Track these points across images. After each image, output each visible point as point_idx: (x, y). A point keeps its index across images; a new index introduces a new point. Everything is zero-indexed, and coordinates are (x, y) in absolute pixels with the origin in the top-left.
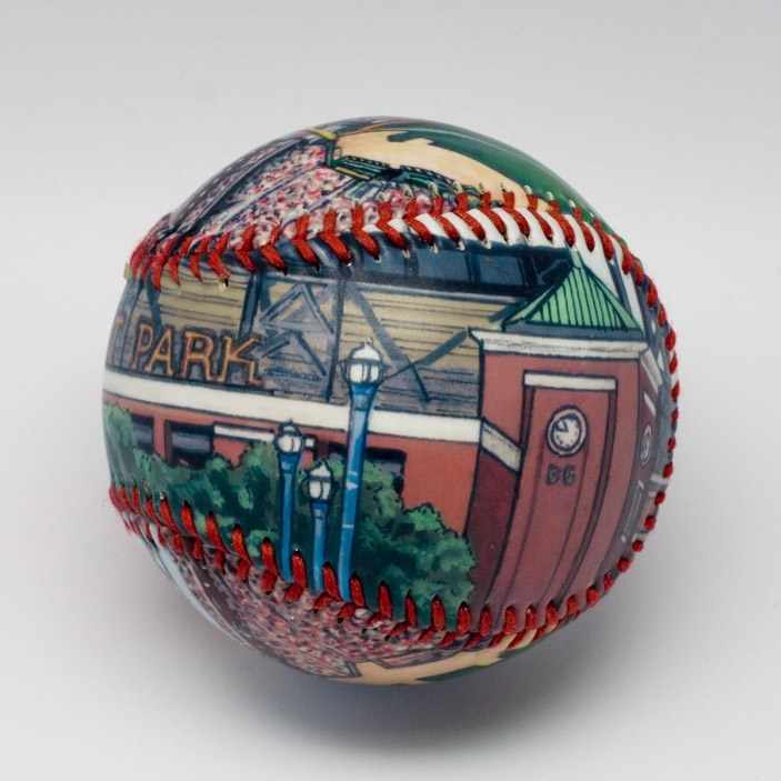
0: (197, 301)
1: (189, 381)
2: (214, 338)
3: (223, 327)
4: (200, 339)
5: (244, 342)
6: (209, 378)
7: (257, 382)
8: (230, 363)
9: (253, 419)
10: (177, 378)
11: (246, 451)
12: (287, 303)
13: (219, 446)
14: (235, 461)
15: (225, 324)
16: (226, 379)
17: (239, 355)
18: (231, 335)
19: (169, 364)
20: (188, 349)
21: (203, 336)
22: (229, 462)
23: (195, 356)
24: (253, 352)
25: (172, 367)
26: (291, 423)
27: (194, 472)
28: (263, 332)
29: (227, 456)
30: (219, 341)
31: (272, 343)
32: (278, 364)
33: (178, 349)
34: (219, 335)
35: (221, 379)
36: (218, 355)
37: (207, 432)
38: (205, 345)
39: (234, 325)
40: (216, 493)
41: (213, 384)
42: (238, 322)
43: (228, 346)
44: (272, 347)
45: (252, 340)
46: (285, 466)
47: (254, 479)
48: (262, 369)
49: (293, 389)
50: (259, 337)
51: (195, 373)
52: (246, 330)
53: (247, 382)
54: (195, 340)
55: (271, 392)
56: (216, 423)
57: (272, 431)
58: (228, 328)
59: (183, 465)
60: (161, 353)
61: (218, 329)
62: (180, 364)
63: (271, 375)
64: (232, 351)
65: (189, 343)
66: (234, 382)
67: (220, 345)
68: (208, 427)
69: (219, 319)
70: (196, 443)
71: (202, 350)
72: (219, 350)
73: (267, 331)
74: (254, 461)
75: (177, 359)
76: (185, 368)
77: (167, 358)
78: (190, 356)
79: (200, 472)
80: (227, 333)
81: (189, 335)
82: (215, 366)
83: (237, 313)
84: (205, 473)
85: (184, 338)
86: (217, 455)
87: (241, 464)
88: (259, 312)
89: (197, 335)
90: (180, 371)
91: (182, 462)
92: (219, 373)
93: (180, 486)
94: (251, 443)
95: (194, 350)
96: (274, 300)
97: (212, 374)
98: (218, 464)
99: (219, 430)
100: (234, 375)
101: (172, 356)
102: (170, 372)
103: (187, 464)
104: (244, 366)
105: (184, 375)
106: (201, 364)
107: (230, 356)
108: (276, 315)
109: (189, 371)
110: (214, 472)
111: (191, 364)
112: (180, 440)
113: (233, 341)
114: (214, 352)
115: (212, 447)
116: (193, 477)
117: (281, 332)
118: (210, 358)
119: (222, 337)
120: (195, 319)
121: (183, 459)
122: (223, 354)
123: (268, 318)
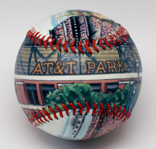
0: (107, 54)
1: (111, 73)
2: (115, 62)
3: (116, 59)
4: (112, 63)
5: (122, 62)
6: (116, 71)
7: (126, 70)
8: (120, 67)
9: (126, 79)
10: (107, 73)
11: (125, 86)
12: (125, 52)
13: (120, 86)
14: (122, 89)
15: (116, 58)
16: (120, 71)
17: (122, 65)
18: (119, 61)
19: (104, 70)
20: (109, 66)
21: (112, 62)
22: (121, 89)
23: (111, 67)
24: (124, 64)
25: (105, 70)
26: (132, 78)
27: (113, 94)
28: (124, 59)
29: (121, 88)
30: (116, 62)
31: (126, 61)
32: (129, 65)
33: (106, 66)
34: (116, 61)
35: (119, 71)
36: (117, 66)
37: (117, 84)
38: (113, 64)
39: (118, 58)
40: (117, 97)
41: (118, 72)
42: (119, 58)
43: (119, 63)
44: (127, 62)
45: (123, 61)
46: (131, 88)
47: (126, 92)
48: (126, 67)
49: (132, 70)
50: (124, 60)
51: (113, 71)
52: (121, 59)
53: (124, 71)
54: (110, 63)
55: (129, 72)
56: (119, 81)
57: (129, 81)
58: (118, 59)
59: (110, 93)
60: (100, 67)
61: (115, 60)
62: (108, 69)
63: (128, 68)
64: (120, 65)
65: (109, 64)
66: (122, 71)
67: (117, 63)
68: (117, 82)
69: (115, 58)
70: (114, 87)
71: (113, 65)
72: (117, 65)
73: (125, 58)
74: (126, 88)
75: (106, 68)
76: (110, 70)
77: (103, 68)
78: (110, 67)
79: (114, 93)
80: (117, 60)
81: (108, 62)
82: (117, 68)
83: (118, 56)
84: (115, 93)
85: (107, 63)
86: (119, 89)
87: (123, 89)
88: (122, 55)
89: (110, 62)
90: (108, 71)
91: (110, 92)
92: (118, 70)
93: (108, 98)
94: (126, 84)
95: (110, 65)
96: (123, 51)
97: (117, 70)
98: (119, 91)
99: (120, 83)
100: (122, 69)
101: (104, 68)
102: (105, 72)
103: (111, 92)
104: (123, 67)
105: (109, 72)
106: (114, 69)
107: (120, 66)
108: (125, 55)
109: (111, 71)
110: (118, 92)
111: (111, 69)
112: (109, 87)
113: (119, 62)
114: (116, 65)
115: (118, 87)
116: (112, 95)
117: (127, 58)
118: (115, 67)
119: (117, 62)
120: (108, 58)
121: (110, 91)
122: (118, 65)
123: (124, 56)
